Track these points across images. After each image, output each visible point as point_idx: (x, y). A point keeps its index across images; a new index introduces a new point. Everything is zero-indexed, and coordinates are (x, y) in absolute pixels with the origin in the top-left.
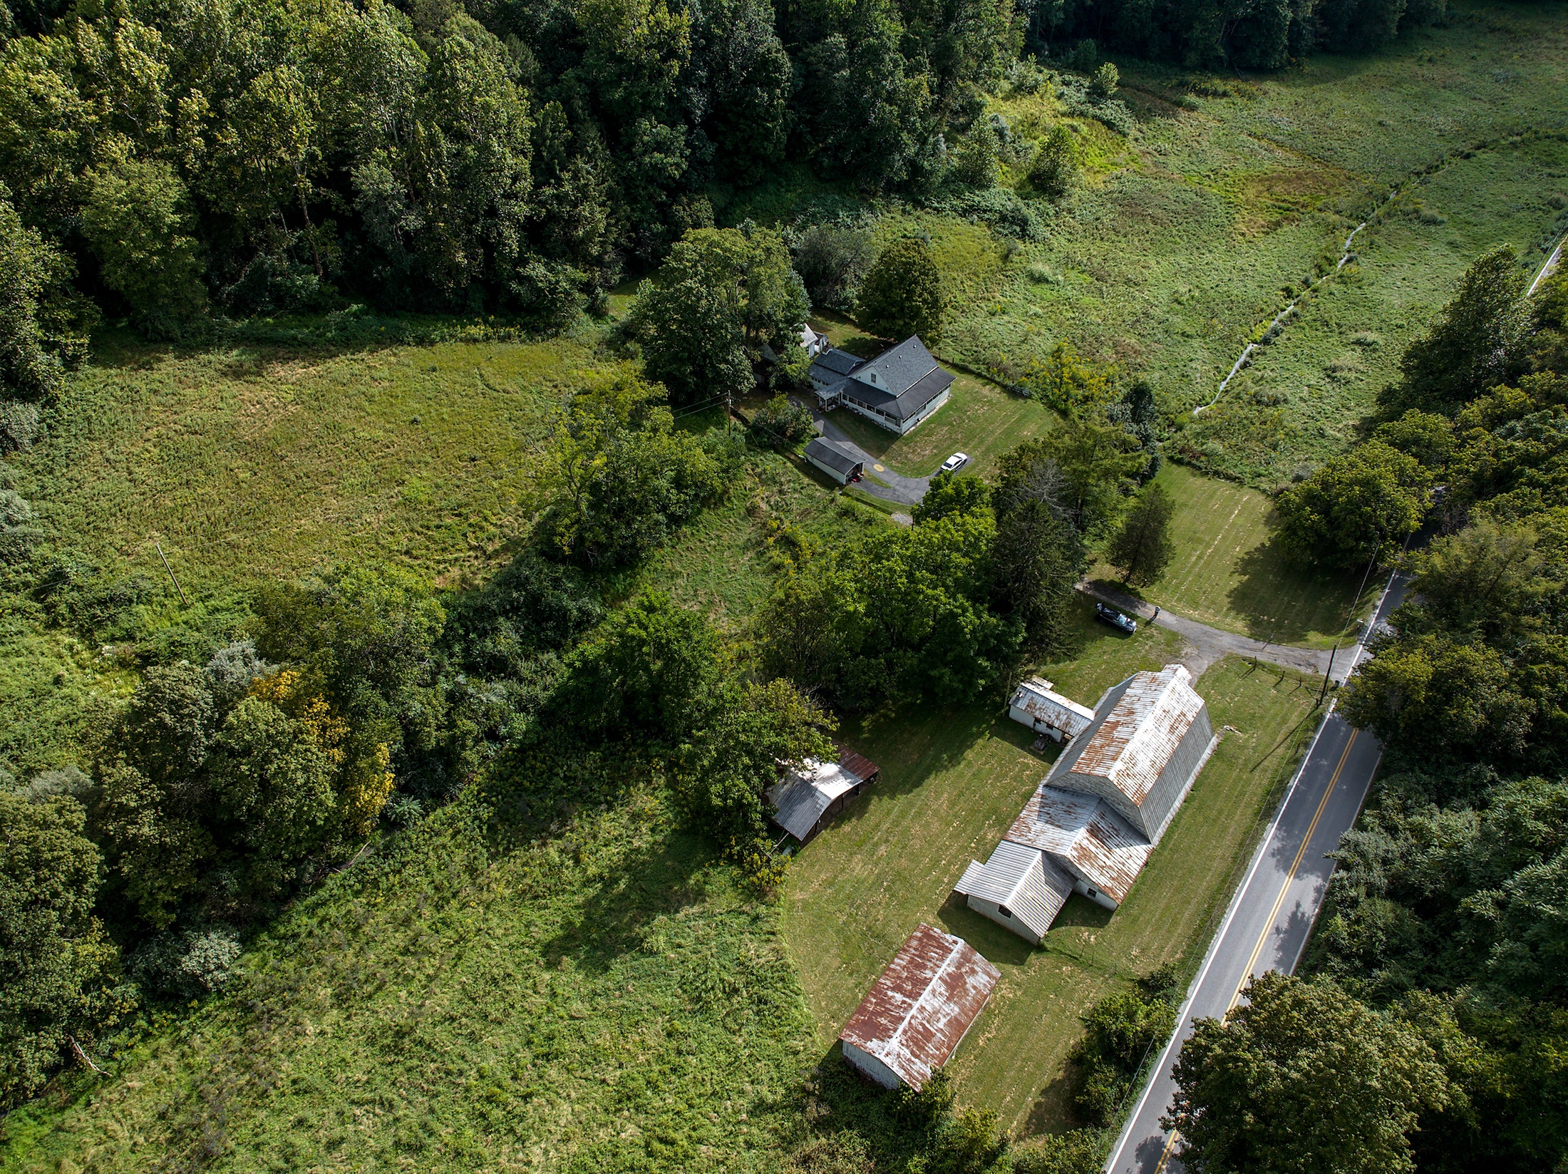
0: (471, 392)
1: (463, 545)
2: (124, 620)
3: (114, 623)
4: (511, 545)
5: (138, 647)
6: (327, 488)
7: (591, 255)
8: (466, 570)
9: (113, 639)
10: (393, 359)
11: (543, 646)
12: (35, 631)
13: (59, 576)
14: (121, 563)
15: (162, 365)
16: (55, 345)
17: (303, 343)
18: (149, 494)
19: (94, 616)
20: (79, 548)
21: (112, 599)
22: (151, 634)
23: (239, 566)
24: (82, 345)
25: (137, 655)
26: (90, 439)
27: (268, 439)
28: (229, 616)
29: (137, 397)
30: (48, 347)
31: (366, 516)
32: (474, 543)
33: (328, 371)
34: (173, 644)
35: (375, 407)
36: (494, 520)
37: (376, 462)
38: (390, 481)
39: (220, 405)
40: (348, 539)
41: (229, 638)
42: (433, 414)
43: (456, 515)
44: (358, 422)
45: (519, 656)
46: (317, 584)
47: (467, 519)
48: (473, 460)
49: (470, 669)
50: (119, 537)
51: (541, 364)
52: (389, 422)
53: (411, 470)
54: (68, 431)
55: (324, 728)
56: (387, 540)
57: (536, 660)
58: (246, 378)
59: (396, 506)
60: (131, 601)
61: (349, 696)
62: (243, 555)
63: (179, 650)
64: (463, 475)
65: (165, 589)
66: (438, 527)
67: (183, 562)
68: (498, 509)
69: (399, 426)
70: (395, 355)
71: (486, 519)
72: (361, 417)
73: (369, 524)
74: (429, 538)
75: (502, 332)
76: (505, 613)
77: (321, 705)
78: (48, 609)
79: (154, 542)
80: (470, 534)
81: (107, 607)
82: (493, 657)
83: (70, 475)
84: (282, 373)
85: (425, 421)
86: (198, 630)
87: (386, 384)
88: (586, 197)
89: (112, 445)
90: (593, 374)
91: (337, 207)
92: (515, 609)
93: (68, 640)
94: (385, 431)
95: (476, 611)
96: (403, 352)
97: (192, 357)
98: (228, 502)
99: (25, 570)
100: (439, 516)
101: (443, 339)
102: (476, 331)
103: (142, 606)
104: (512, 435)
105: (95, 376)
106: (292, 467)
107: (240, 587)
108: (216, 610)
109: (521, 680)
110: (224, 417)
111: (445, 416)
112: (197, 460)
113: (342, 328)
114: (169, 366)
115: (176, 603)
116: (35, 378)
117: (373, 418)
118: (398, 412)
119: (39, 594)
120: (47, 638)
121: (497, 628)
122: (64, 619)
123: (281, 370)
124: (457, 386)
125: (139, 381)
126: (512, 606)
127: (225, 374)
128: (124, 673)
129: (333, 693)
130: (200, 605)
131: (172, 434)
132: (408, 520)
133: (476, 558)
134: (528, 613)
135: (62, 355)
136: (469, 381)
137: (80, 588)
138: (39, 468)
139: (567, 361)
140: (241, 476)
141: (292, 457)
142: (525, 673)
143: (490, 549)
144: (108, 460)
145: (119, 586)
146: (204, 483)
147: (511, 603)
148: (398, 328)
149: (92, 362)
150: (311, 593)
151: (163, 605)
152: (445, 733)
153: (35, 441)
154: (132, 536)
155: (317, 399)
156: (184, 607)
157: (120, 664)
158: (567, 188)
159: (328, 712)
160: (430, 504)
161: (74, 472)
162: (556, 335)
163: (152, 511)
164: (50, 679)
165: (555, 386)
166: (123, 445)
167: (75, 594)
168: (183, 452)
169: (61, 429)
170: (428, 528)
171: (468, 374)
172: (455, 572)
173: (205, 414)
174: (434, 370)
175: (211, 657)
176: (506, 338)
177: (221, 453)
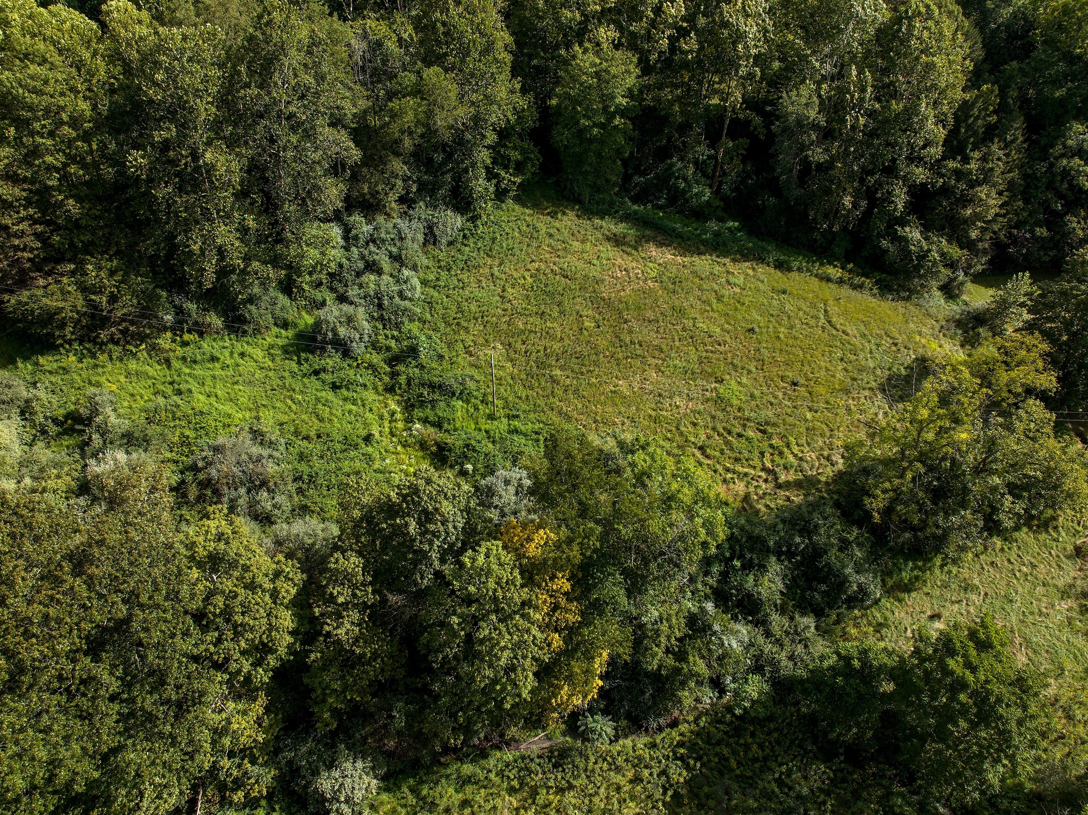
0: (812, 322)
1: (756, 462)
2: (442, 410)
3: (433, 408)
4: (806, 484)
5: (440, 436)
6: (653, 361)
7: (968, 237)
8: (752, 489)
9: (425, 421)
10: (751, 272)
11: (806, 606)
12: (375, 388)
13: (413, 351)
14: (463, 359)
15: (565, 218)
16: (497, 176)
17: (679, 236)
18: (509, 312)
19: (421, 395)
20: (439, 335)
21: (440, 386)
22: (455, 430)
23: (552, 400)
24: (514, 183)
25: (437, 444)
26: (488, 255)
27: (621, 301)
28: (523, 441)
29: (535, 235)
30: (491, 175)
31: (677, 400)
32: (769, 465)
33: (692, 264)
34: (467, 446)
35: (721, 307)
36: (796, 449)
37: (704, 354)
38: (710, 375)
39: (595, 262)
40: (653, 413)
41: (514, 462)
42: (771, 330)
43: (761, 431)
44: (702, 314)
45: (776, 606)
46: (610, 445)
47: (770, 438)
48: (795, 384)
49: (720, 597)
50: (471, 338)
51: (887, 320)
52: (729, 324)
53: (733, 373)
54: (475, 243)
55: (556, 607)
56: (687, 429)
57: (792, 619)
58: (624, 248)
59: (708, 400)
60: (454, 394)
61: (595, 586)
62: (559, 392)
63: (470, 454)
64: (780, 395)
65: (485, 395)
66: (740, 435)
67: (509, 378)
68: (803, 441)
69: (736, 329)
70: (754, 269)
71: (788, 446)
72: (706, 311)
73: (678, 407)
74: (727, 443)
75: (857, 280)
76: (779, 554)
77: (563, 584)
78: (394, 375)
79: (495, 353)
80: (767, 455)
81: (434, 392)
82: (749, 596)
83: (460, 277)
84: (654, 253)
85: (761, 333)
86: (494, 442)
87: (737, 290)
88: (985, 181)
89: (500, 265)
90: (934, 345)
91: (755, 128)
92: (790, 554)
93: (393, 406)
94: (722, 329)
95: (750, 538)
96: (761, 269)
97: (590, 219)
98: (567, 342)
99: (393, 337)
100: (744, 426)
101: (799, 270)
102: (834, 272)
103: (460, 403)
104: (840, 375)
105: (513, 210)
106: (630, 332)
107: (544, 419)
108: (516, 431)
109: (768, 634)
110: (594, 272)
111: (782, 336)
112: (558, 298)
113: (717, 234)
114: (568, 220)
115: (487, 411)
116: (471, 194)
117: (716, 315)
118: (740, 317)
119: (394, 360)
120: (381, 398)
121: (764, 566)
122: (400, 388)
123: (653, 251)
124: (801, 314)
125: (542, 223)
126: (789, 549)
127: (608, 239)
128: (420, 454)
129: (580, 575)
130: (505, 421)
131: (548, 271)
132: (713, 417)
133: (766, 481)
134: (801, 563)
135: (497, 186)
136: (813, 312)
137: (422, 367)
138: (442, 264)
139: (912, 325)
140: (587, 324)
141: (634, 324)
142: (776, 629)
143: (783, 478)
144: (492, 275)
145: (450, 379)
146: (555, 319)
147: (789, 547)
148: (764, 249)
149: (517, 199)
150: (601, 451)
151: (477, 409)
152: (670, 661)
153: (450, 244)
154: (481, 340)
155: (674, 283)
156: (491, 417)
157: (421, 445)
158: (973, 166)
159: (566, 594)
160: (739, 410)
161: (464, 276)
162: (907, 299)
163: (505, 327)
164: (364, 433)
165: (896, 345)
166: (508, 268)
167: (417, 371)
168: (550, 288)
169: (471, 240)
170: (729, 433)
171: (813, 306)
172: (740, 487)
173: (580, 265)
174: (784, 292)
175: (492, 473)
176: (860, 287)
177: (579, 300)
